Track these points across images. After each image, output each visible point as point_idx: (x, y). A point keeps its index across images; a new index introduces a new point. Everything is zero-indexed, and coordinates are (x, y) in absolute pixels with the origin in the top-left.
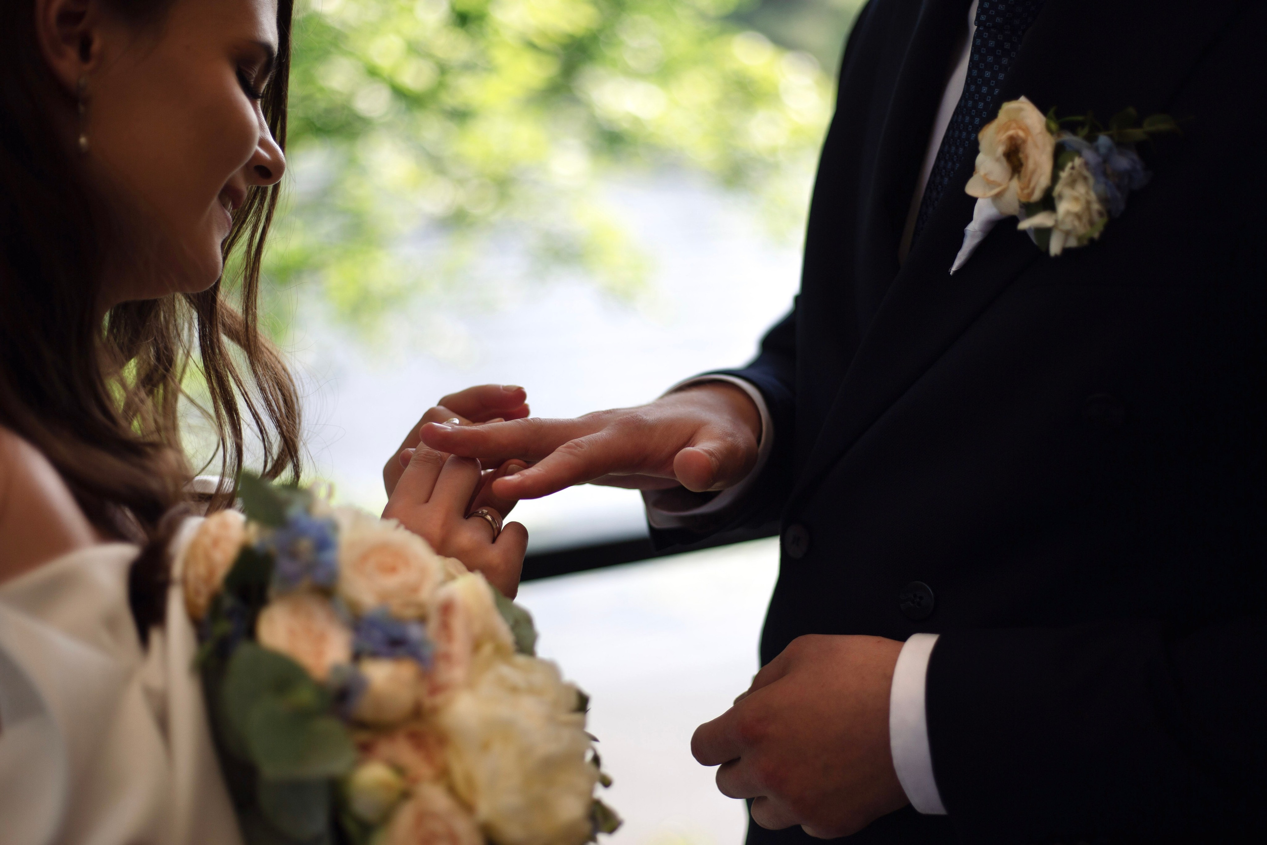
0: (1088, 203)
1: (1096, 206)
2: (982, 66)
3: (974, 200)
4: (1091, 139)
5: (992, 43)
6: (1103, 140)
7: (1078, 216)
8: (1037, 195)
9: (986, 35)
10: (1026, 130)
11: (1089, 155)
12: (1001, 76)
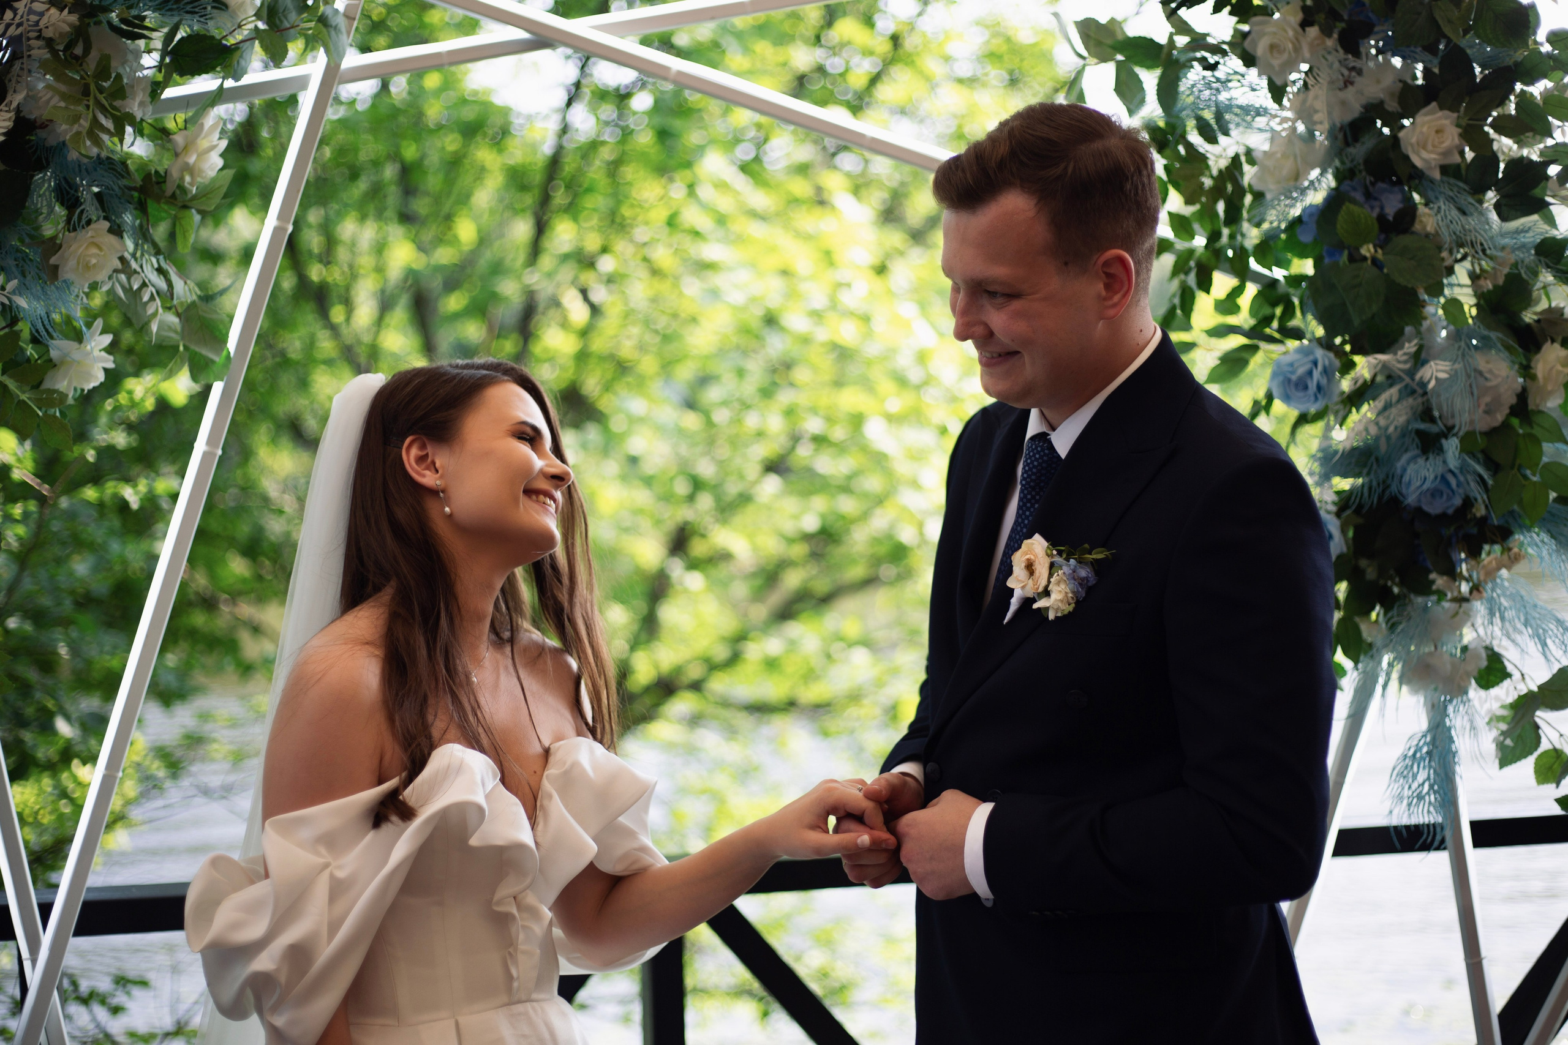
0: (1066, 593)
1: (1070, 595)
2: (1024, 508)
3: (1013, 590)
4: (1067, 560)
5: (1029, 497)
6: (1072, 561)
7: (1061, 601)
8: (1040, 590)
9: (1026, 492)
10: (1036, 556)
11: (1065, 569)
12: (1036, 506)
